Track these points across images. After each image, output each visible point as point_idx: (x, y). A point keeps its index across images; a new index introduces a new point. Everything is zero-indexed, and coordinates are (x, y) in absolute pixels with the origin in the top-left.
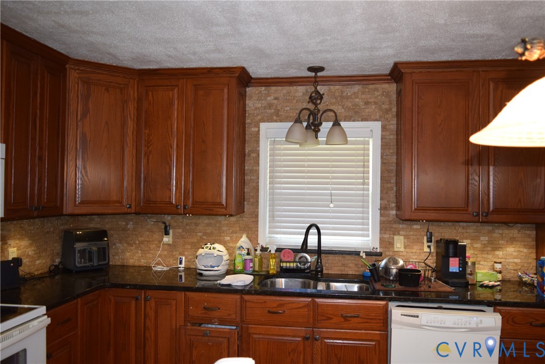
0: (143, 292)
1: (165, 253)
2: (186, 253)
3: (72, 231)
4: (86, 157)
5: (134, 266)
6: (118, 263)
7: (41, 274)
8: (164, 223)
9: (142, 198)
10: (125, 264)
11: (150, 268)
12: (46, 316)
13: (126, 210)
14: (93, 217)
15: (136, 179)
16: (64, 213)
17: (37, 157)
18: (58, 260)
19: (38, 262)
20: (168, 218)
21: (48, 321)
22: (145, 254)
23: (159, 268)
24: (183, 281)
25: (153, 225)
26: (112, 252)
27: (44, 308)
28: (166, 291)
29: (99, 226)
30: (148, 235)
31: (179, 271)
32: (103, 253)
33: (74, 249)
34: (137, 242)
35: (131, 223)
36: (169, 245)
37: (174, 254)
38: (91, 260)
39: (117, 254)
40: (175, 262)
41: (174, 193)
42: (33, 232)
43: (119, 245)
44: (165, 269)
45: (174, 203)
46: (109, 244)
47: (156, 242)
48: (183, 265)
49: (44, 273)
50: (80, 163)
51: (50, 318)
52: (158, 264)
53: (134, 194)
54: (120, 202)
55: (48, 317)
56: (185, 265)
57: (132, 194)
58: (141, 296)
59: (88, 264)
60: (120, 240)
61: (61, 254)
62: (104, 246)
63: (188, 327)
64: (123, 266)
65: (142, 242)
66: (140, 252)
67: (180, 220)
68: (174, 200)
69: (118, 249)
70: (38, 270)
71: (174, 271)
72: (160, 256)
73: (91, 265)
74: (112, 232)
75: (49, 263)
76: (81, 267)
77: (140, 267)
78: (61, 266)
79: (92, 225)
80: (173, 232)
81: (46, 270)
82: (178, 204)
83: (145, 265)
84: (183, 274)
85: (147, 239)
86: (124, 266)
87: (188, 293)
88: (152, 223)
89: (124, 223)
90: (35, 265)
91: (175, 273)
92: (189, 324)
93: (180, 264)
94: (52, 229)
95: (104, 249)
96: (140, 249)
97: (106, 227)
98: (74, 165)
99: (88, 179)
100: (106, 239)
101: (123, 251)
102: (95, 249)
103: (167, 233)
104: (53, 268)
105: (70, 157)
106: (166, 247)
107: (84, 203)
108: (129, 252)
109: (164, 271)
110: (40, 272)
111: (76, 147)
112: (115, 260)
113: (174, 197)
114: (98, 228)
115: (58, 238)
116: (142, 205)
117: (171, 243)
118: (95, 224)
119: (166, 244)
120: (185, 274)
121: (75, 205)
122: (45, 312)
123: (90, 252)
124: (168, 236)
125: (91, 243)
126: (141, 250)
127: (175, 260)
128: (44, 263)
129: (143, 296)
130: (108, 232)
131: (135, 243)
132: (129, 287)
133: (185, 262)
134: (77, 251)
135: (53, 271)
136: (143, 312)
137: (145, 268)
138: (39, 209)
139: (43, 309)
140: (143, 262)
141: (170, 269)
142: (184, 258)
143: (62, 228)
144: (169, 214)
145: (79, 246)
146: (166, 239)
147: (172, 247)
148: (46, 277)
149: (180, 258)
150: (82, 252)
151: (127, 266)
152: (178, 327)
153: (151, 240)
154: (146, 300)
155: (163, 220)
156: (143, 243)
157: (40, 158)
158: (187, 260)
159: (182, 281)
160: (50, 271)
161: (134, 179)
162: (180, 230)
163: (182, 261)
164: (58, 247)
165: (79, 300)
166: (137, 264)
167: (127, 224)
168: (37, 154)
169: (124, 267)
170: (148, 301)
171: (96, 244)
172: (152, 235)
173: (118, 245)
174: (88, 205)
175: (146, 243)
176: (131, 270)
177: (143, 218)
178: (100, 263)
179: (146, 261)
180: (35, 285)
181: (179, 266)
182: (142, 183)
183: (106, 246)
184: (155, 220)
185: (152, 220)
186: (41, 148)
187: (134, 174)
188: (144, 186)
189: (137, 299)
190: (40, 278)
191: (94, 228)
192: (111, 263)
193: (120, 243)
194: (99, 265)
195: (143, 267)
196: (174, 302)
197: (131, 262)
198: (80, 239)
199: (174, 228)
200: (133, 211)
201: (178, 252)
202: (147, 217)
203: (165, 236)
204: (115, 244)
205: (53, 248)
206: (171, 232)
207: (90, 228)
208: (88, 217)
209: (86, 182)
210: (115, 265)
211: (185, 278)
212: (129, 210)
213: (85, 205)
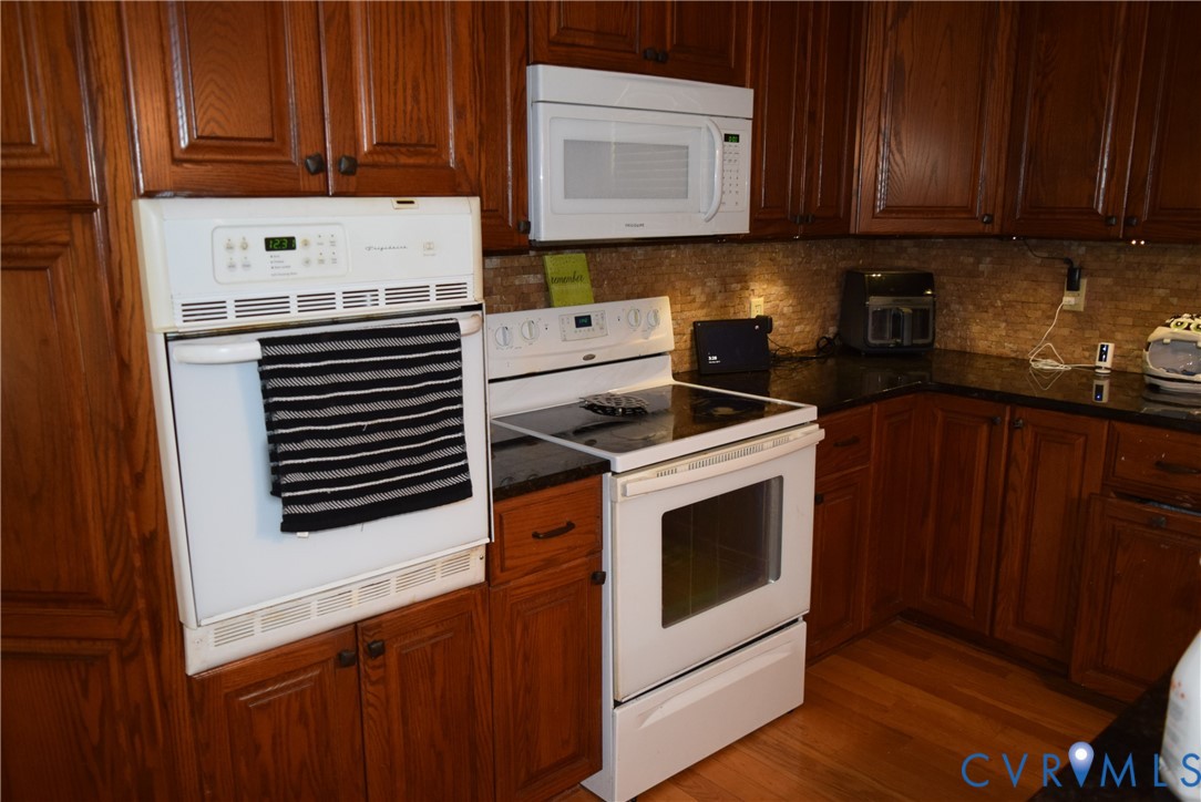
0: (1008, 409)
1: (1065, 332)
2: (1119, 336)
3: (861, 271)
4: (901, 108)
5: (986, 356)
6: (953, 346)
7: (802, 352)
8: (1069, 261)
9: (1019, 200)
10: (968, 350)
11: (1025, 364)
12: (817, 426)
13: (980, 228)
14: (906, 243)
15: (1007, 158)
16: (852, 231)
17: (806, 114)
18: (832, 330)
19: (798, 329)
20: (1078, 251)
21: (820, 434)
22: (1016, 331)
23: (1046, 365)
24: (1105, 399)
25: (1040, 266)
26: (941, 321)
27: (815, 408)
28: (1062, 414)
29: (915, 264)
30: (1026, 289)
31: (1098, 377)
32: (924, 321)
33: (866, 310)
34: (999, 303)
35: (988, 259)
36: (1075, 313)
37: (1087, 336)
38: (896, 333)
39: (951, 327)
40: (1087, 354)
41: (1103, 186)
42: (792, 269)
43: (957, 307)
44: (1062, 367)
45: (1100, 210)
46: (937, 304)
47: (1043, 306)
48: (1108, 364)
49: (808, 351)
50: (885, 123)
51: (823, 430)
52: (1044, 356)
53: (1000, 191)
54: (969, 209)
55: (820, 427)
56: (1113, 363)
57: (996, 192)
58: (1003, 420)
59: (891, 342)
60: (960, 297)
61: (838, 317)
62: (927, 307)
63: (1110, 500)
64: (962, 353)
65: (1009, 305)
66: (1003, 325)
67: (1111, 256)
68: (1101, 205)
69: (954, 316)
70: (798, 344)
71: (1083, 376)
72: (1051, 338)
73: (897, 343)
74: (945, 279)
75: (817, 333)
76: (875, 346)
77: (1000, 357)
78: (837, 342)
79: (901, 263)
80: (1088, 284)
81: (812, 346)
82: (1110, 214)
83: (1013, 355)
84: (1106, 384)
85: (1023, 299)
86: (965, 353)
87: (1118, 425)
88: (1038, 261)
89: (971, 260)
90: (792, 335)
91: (1084, 380)
92: (1112, 494)
93: (1101, 359)
94: (824, 267)
95: (925, 312)
96: (1003, 318)
97: (933, 267)
98: (875, 129)
99: (903, 158)
100: (929, 292)
101: (965, 322)
102: (906, 310)
103: (1073, 286)
104: (822, 343)
105: (868, 112)
106: (1068, 317)
107: (892, 212)
108: (977, 324)
109: (1059, 372)
110: (802, 347)
111: (881, 88)
112: (946, 340)
113: (1101, 198)
114: (913, 269)
115: (834, 284)
116: (1018, 217)
117: (1082, 309)
118: (909, 260)
119: (1069, 312)
120: (1111, 385)
121: (874, 217)
122: (815, 418)
123: (897, 318)
124: (1076, 293)
125: (900, 298)
126: (1006, 321)
127: (1087, 350)
128: (809, 332)
129: (1007, 419)
130: (935, 277)
131: (993, 306)
132: (976, 394)
133: (1114, 356)
134: (870, 312)
135: (825, 349)
136: (1004, 452)
137: (1013, 361)
138: (807, 220)
139: (811, 412)
140: (1009, 348)
141: (1073, 370)
142: (1111, 346)
143: (842, 264)
144: (1082, 239)
145: (876, 302)
146: (1069, 300)
147: (1082, 319)
148: (812, 358)
149: (1103, 346)
150: (881, 315)
151: (974, 355)
152: (1085, 496)
153: (1031, 300)
154: (1013, 426)
155: (1065, 255)
156: (1012, 306)
157: (813, 116)
158: (1119, 352)
159: (1101, 399)
160: (819, 349)
161: (1004, 156)
162: (1108, 281)
163: (1106, 353)
164: (832, 303)
165: (876, 406)
166: (994, 351)
167: (979, 262)
168: (807, 109)
169: (966, 356)
170: (1019, 431)
171: (909, 301)
172: (1035, 290)
173: (955, 307)
174: (900, 216)
175: (1019, 307)
176: (980, 364)
177: (1016, 249)
178: (915, 342)
179: (1015, 348)
180: (794, 369)
181: (1099, 364)
182: (1023, 165)
183: (931, 307)
184: (1046, 255)
185: (1038, 254)
186: (814, 94)
187: (1005, 144)
188: (1027, 172)
189: (992, 422)
190: (803, 359)
191: (906, 269)
192: (937, 345)
193: (961, 303)
194: (913, 346)
195: (1008, 358)
196: (1082, 439)
197: (982, 346)
198: (879, 289)
199: (1091, 275)
200: (997, 230)
201: (1098, 332)
202: (1025, 248)
203: (1066, 292)
204: (947, 305)
205: (824, 304)
206: (1084, 283)
207: (898, 269)
208: (894, 242)
209: (897, 165)
210: (945, 350)
211: (1110, 394)
212: (988, 229)
213: (894, 215)
